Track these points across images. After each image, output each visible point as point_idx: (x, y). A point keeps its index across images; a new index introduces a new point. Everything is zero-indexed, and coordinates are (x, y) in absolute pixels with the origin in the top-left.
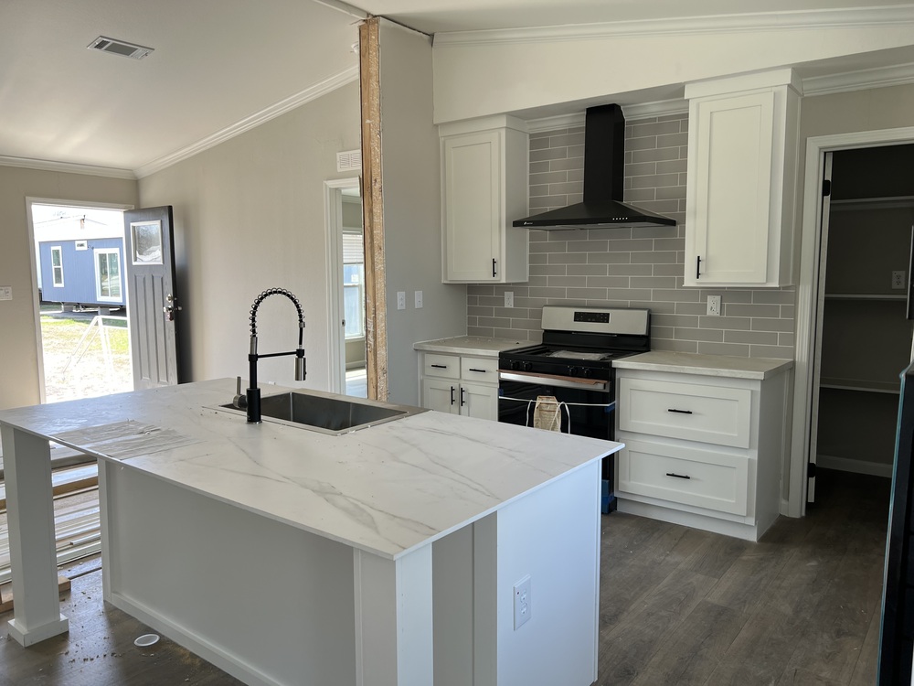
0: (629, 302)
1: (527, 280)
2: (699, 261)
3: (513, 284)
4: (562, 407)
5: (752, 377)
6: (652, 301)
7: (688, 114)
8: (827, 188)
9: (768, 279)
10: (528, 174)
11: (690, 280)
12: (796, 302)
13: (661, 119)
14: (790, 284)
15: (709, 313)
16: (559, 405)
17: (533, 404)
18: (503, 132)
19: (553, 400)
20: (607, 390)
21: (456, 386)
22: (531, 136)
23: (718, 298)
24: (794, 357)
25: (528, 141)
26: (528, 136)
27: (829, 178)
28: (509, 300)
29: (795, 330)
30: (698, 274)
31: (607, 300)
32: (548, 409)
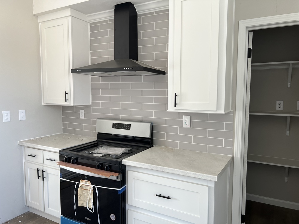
0: (142, 118)
1: (91, 104)
2: (176, 96)
3: (84, 106)
4: (94, 188)
5: (209, 179)
6: (154, 118)
7: (168, 9)
8: (250, 53)
9: (218, 108)
10: (89, 45)
11: (171, 108)
12: (233, 121)
13: (156, 12)
14: (230, 110)
15: (184, 126)
16: (92, 186)
17: (78, 185)
18: (70, 18)
19: (88, 183)
20: (119, 180)
21: (41, 168)
22: (91, 24)
23: (189, 117)
24: (233, 154)
25: (89, 27)
26: (89, 24)
27: (251, 47)
28: (82, 114)
29: (233, 138)
30: (175, 104)
31: (131, 116)
32: (86, 188)
